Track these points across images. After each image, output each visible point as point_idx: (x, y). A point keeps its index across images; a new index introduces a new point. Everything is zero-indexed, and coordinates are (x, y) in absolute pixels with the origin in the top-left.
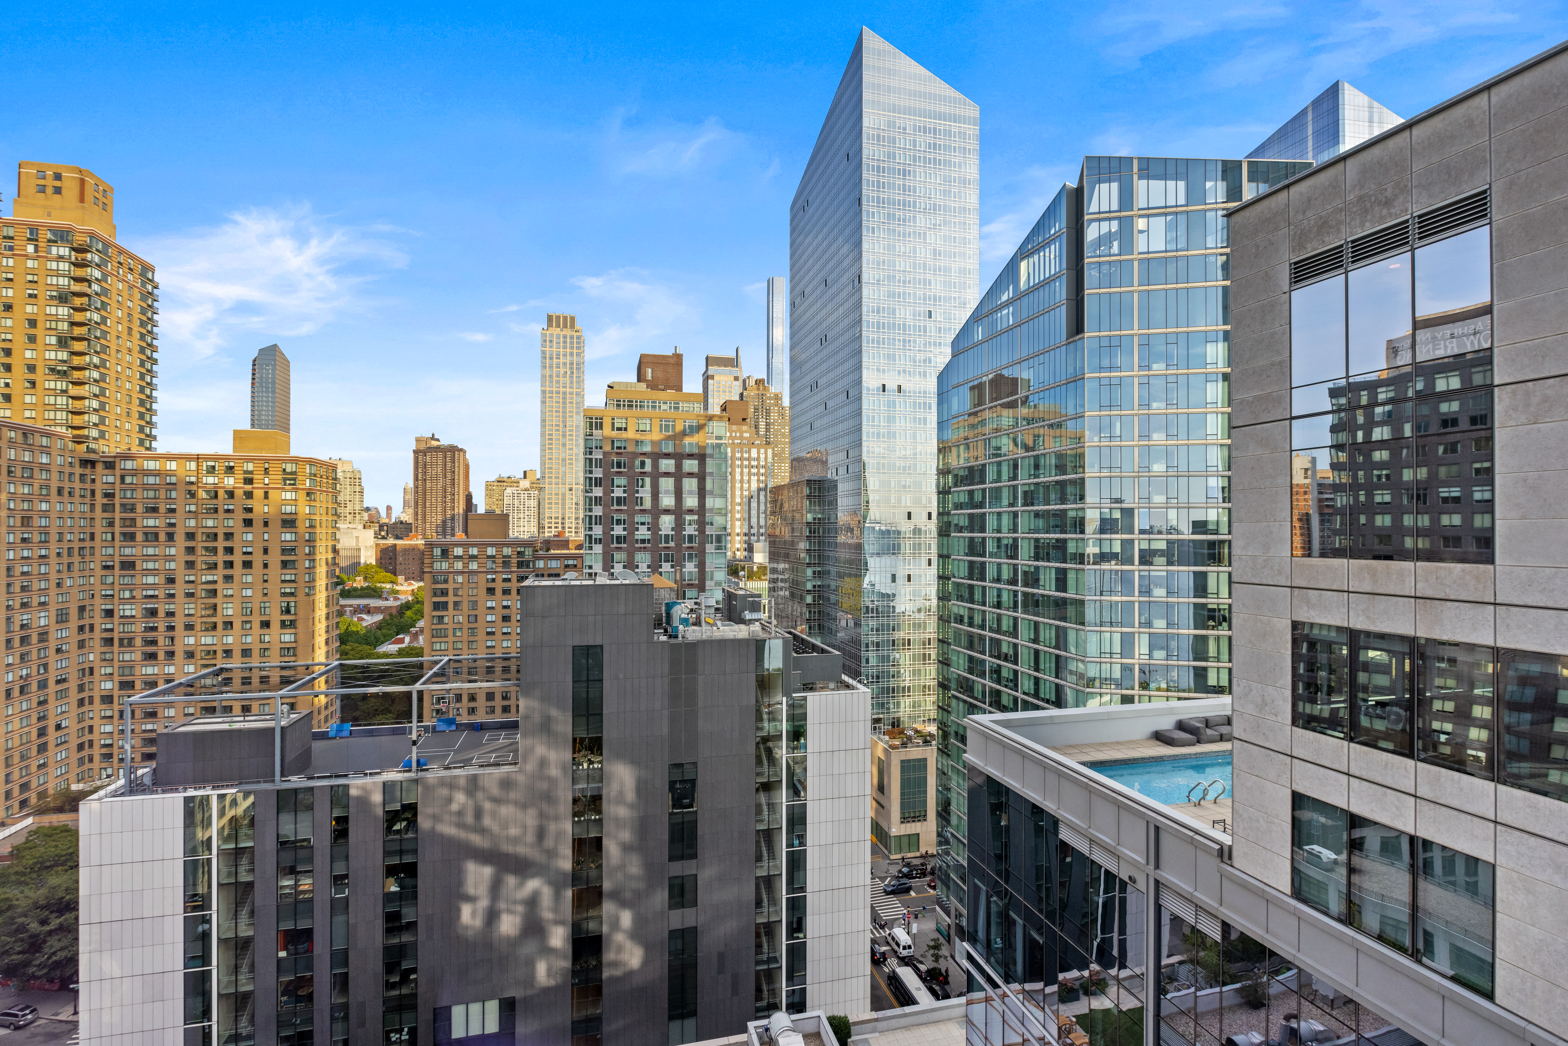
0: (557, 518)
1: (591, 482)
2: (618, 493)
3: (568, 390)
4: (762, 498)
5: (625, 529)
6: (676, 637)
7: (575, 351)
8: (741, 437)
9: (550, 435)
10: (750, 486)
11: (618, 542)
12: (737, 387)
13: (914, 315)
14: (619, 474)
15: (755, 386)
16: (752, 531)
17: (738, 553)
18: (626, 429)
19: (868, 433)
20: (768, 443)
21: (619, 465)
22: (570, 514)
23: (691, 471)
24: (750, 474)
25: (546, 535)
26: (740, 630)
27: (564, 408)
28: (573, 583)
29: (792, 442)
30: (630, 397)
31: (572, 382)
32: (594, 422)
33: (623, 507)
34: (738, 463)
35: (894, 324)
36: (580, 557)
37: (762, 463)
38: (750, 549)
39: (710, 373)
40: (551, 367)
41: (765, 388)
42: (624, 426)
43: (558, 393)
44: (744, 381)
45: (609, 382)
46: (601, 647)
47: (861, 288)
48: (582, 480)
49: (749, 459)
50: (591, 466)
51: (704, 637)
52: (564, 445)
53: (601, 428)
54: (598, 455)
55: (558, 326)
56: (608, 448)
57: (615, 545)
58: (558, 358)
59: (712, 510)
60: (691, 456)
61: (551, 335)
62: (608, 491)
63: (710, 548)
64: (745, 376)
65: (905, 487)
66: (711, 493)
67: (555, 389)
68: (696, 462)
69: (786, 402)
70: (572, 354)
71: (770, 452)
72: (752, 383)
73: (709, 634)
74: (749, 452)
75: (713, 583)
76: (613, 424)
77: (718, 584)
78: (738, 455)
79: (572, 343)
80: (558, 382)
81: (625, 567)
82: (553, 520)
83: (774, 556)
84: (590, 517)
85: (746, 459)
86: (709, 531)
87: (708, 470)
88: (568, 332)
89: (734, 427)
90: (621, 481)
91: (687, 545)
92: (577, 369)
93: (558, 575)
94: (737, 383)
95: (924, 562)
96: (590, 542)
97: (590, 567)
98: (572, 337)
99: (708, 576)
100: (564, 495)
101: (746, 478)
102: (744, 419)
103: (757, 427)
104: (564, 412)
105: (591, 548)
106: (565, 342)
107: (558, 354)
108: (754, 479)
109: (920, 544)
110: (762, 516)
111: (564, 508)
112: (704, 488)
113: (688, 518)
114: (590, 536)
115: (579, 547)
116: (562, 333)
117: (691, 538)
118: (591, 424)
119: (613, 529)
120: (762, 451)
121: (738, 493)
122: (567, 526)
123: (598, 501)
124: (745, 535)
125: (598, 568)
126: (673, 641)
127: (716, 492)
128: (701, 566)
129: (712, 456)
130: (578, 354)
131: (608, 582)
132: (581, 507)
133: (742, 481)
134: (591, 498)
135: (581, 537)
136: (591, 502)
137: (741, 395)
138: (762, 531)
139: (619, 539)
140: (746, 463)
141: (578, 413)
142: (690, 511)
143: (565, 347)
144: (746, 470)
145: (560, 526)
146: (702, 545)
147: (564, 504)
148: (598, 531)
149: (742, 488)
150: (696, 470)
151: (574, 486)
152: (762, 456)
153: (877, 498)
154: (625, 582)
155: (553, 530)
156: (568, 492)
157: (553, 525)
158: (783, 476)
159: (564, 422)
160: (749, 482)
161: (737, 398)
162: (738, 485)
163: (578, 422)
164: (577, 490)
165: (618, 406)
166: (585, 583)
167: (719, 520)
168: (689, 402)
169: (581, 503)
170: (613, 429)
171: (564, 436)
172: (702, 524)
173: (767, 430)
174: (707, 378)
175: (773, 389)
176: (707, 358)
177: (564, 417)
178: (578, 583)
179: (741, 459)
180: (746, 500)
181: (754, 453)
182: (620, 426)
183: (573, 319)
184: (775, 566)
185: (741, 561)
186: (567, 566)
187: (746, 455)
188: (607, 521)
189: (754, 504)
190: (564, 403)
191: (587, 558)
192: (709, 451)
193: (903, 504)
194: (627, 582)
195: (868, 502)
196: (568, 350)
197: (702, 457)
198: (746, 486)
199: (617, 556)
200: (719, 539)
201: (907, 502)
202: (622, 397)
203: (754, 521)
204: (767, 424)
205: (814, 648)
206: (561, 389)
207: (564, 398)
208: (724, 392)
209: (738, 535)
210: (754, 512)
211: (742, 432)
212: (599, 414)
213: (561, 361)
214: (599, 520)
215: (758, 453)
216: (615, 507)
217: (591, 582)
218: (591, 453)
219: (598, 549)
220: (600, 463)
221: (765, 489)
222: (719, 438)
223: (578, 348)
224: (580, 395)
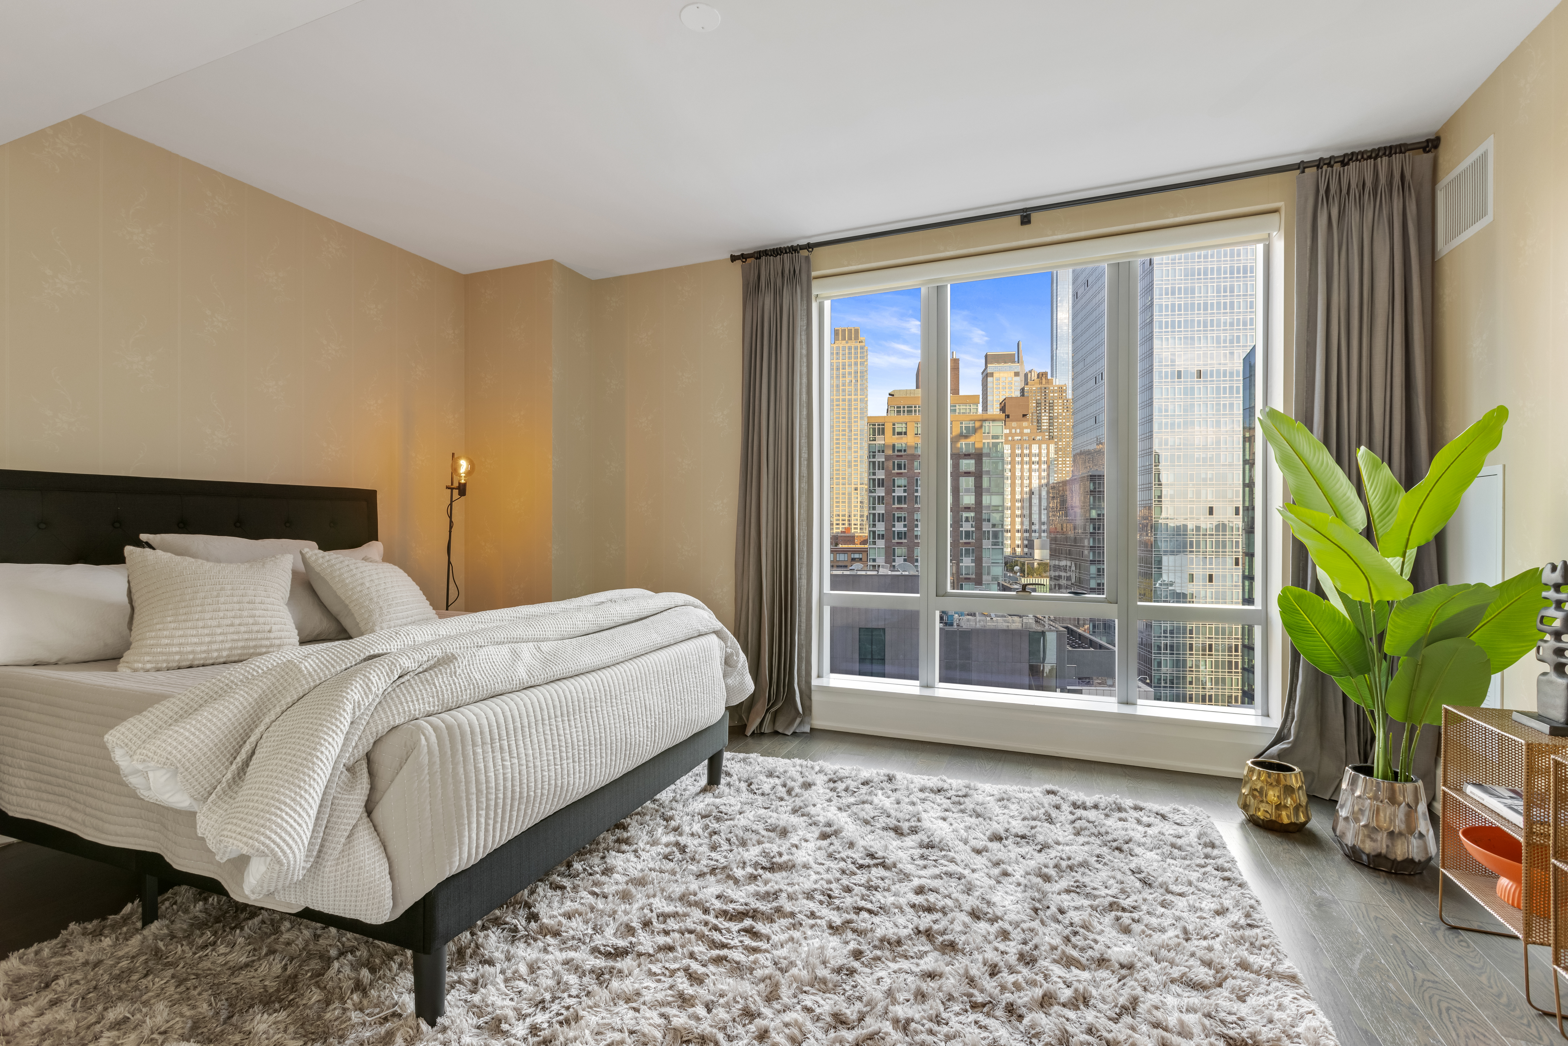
0: (843, 516)
1: (875, 483)
2: (899, 492)
3: (853, 397)
4: (1044, 493)
5: (905, 526)
6: (952, 624)
7: (859, 360)
8: (1021, 434)
9: (837, 439)
10: (1030, 483)
11: (899, 538)
12: (1018, 382)
13: (1219, 291)
14: (900, 475)
15: (1037, 380)
16: (1034, 527)
17: (1018, 550)
18: (905, 433)
19: (1160, 424)
20: (1051, 438)
21: (899, 467)
22: (856, 512)
23: (968, 470)
24: (1030, 470)
25: (835, 531)
26: (1013, 622)
27: (850, 414)
28: (859, 573)
29: (1075, 437)
30: (909, 403)
31: (856, 390)
32: (877, 428)
33: (903, 506)
34: (1018, 459)
35: (1193, 304)
36: (865, 551)
37: (1044, 459)
38: (1030, 545)
39: (989, 370)
40: (838, 377)
41: (1048, 382)
42: (904, 430)
43: (844, 400)
44: (1026, 375)
45: (890, 391)
46: (884, 630)
47: (1152, 270)
48: (866, 480)
49: (1029, 455)
50: (874, 468)
51: (978, 626)
52: (850, 448)
53: (883, 433)
54: (880, 458)
55: (843, 339)
56: (890, 452)
57: (896, 540)
58: (844, 369)
59: (988, 507)
60: (967, 456)
61: (838, 348)
62: (890, 491)
63: (987, 544)
64: (1027, 370)
65: (1205, 480)
66: (988, 491)
67: (841, 397)
68: (973, 461)
69: (1069, 395)
70: (856, 364)
71: (1052, 447)
72: (1034, 376)
73: (982, 623)
74: (1030, 448)
75: (990, 578)
76: (894, 429)
77: (995, 578)
78: (1018, 452)
79: (856, 353)
80: (844, 390)
81: (905, 560)
82: (841, 518)
83: (1055, 553)
84: (874, 515)
85: (1026, 455)
86: (986, 527)
87: (985, 468)
88: (853, 344)
89: (1014, 424)
90: (902, 481)
91: (964, 540)
92: (861, 377)
93: (846, 566)
94: (1017, 378)
95: (1230, 561)
96: (874, 538)
97: (874, 560)
98: (856, 348)
99: (985, 571)
100: (850, 494)
101: (1026, 474)
102: (1024, 416)
103: (1039, 421)
104: (850, 418)
105: (874, 543)
106: (850, 353)
107: (844, 365)
108: (1035, 475)
109: (1224, 543)
110: (1044, 512)
111: (850, 507)
112: (981, 486)
113: (965, 515)
114: (874, 532)
115: (864, 542)
116: (847, 345)
117: (968, 534)
118: (874, 430)
119: (894, 526)
120: (1044, 446)
121: (1018, 489)
122: (853, 523)
123: (881, 500)
124: (1026, 531)
125: (881, 561)
126: (948, 628)
127: (993, 489)
128: (978, 561)
129: (988, 455)
130: (862, 364)
131: (890, 573)
132: (866, 505)
133: (1022, 478)
134: (874, 498)
135: (866, 533)
136: (875, 501)
137: (1022, 390)
138: (1044, 527)
139: (900, 535)
140: (1026, 459)
141: (862, 418)
142: (968, 509)
143: (850, 358)
144: (1026, 467)
145: (846, 522)
146: (979, 541)
147: (850, 503)
148: (881, 527)
149: (1022, 485)
150: (972, 469)
151: (859, 486)
152: (1044, 452)
153: (1171, 492)
154: (904, 573)
155: (841, 526)
156: (853, 491)
157: (841, 522)
158: (1065, 470)
159: (850, 427)
160: (1030, 478)
161: (1018, 394)
162: (1018, 482)
163: (861, 427)
164: (862, 489)
165: (899, 412)
166: (869, 573)
167: (995, 517)
168: (965, 404)
169: (866, 501)
170: (894, 434)
171: (850, 440)
172: (979, 521)
173: (1051, 424)
174: (986, 375)
175: (1058, 382)
176: (986, 356)
177: (850, 422)
178: (863, 573)
179: (1022, 455)
180: (1026, 496)
181: (1035, 449)
182: (900, 430)
183: (857, 331)
184: (1057, 563)
185: (1021, 557)
186: (853, 560)
187: (1026, 452)
188: (889, 518)
189: (1035, 501)
190: (850, 409)
191: (871, 552)
192: (985, 451)
193: (1203, 498)
194: (907, 573)
195: (1160, 497)
196: (853, 360)
197: (978, 456)
198: (1026, 482)
199: (898, 551)
200: (996, 535)
201: (1209, 497)
202: (902, 403)
203: (1035, 517)
204: (1051, 418)
205: (1092, 644)
206: (847, 397)
207: (850, 405)
208: (1004, 388)
209: (1018, 531)
210: (1035, 509)
211: (1022, 429)
212: (881, 421)
213: (847, 371)
214: (882, 517)
215: (1040, 448)
216: (896, 506)
217: (875, 573)
218: (874, 457)
219: (881, 544)
220: (882, 466)
221: (1047, 485)
222: (996, 437)
223: (862, 358)
224: (864, 401)
